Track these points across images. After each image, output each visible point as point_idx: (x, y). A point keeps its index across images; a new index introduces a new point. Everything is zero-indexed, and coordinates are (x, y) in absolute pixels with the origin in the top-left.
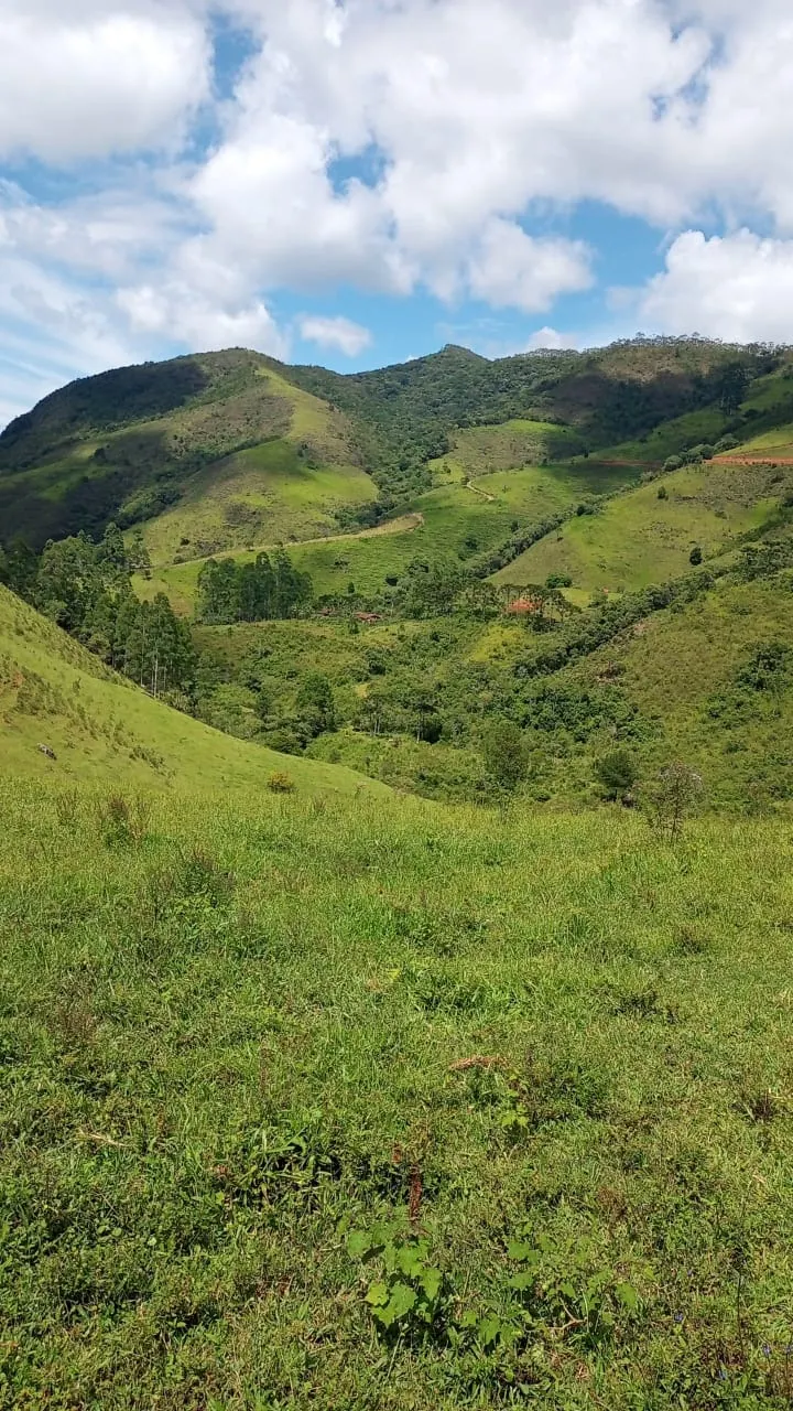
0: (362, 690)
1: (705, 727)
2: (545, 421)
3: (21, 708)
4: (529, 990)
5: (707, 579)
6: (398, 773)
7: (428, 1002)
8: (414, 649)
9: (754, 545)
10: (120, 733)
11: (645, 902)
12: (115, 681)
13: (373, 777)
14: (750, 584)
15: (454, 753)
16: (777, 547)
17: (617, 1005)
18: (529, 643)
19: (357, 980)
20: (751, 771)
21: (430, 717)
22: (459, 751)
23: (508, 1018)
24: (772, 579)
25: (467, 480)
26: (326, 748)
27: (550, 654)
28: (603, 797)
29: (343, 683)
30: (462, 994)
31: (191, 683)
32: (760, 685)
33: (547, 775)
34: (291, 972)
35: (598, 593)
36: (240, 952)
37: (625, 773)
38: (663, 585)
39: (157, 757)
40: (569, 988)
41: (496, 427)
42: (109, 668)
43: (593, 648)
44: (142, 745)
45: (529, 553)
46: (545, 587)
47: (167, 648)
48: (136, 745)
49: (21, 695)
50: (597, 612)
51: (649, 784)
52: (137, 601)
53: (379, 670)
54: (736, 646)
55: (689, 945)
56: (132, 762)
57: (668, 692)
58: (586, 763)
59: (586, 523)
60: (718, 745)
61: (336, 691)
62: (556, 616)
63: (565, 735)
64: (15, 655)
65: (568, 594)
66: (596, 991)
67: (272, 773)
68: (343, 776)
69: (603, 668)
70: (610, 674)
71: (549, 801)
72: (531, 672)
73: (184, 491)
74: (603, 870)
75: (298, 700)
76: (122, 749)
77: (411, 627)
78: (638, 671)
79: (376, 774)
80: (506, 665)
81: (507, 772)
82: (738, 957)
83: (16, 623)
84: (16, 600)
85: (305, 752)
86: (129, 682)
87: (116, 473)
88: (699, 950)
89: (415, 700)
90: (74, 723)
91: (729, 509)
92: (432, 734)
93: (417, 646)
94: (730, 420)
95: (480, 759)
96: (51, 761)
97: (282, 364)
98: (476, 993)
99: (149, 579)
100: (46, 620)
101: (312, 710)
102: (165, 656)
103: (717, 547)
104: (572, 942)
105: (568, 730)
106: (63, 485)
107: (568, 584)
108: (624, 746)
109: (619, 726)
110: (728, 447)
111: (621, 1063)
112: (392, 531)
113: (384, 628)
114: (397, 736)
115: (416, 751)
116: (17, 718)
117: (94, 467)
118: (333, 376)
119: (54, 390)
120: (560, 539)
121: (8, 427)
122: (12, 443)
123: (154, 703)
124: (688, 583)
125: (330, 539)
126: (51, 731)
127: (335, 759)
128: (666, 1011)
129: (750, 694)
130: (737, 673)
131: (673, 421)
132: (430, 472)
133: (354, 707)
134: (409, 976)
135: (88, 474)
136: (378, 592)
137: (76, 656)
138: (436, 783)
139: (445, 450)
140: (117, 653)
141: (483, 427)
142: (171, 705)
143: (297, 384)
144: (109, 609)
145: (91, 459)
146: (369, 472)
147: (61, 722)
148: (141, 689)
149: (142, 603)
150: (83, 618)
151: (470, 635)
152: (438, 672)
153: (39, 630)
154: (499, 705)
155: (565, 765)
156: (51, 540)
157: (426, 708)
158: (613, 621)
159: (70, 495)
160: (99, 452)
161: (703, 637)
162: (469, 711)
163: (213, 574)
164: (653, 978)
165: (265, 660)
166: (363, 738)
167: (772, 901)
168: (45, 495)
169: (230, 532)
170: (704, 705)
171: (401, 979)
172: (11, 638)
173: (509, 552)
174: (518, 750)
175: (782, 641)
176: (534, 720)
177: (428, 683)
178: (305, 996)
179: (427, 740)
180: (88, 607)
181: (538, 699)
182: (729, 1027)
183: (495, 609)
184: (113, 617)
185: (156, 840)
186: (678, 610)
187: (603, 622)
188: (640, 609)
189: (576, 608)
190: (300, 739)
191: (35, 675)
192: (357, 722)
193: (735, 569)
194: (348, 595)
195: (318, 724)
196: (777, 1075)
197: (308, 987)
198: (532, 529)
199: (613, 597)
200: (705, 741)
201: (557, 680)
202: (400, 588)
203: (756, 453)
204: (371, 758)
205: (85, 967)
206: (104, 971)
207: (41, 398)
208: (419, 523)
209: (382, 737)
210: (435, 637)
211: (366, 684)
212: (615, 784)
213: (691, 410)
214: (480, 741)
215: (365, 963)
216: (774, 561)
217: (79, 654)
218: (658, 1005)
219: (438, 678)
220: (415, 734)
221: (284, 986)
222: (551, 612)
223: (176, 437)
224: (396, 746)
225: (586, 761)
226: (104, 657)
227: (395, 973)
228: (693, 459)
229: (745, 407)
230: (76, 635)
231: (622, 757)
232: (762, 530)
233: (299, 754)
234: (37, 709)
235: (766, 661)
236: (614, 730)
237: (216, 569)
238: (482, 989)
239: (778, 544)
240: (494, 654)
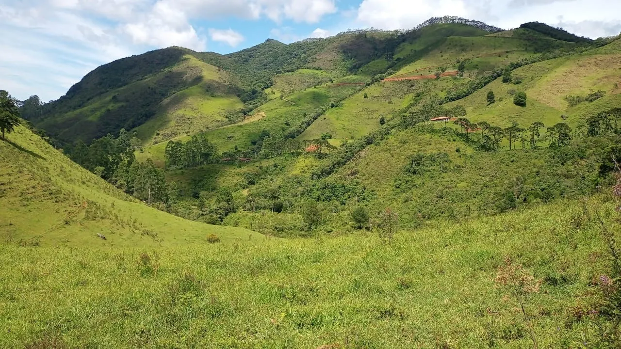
0: (245, 192)
1: (394, 193)
2: (313, 69)
3: (87, 218)
4: (341, 314)
5: (388, 130)
6: (265, 228)
7: (299, 325)
8: (267, 172)
9: (405, 114)
10: (136, 224)
11: (382, 270)
12: (131, 201)
13: (254, 231)
14: (405, 131)
15: (289, 216)
16: (414, 114)
17: (379, 315)
18: (317, 164)
19: (266, 320)
20: (415, 209)
21: (277, 201)
22: (291, 215)
23: (334, 327)
24: (414, 127)
25: (282, 96)
26: (232, 220)
27: (326, 168)
28: (355, 228)
29: (237, 190)
30: (313, 320)
31: (166, 198)
32: (414, 172)
33: (330, 221)
34: (237, 321)
35: (344, 140)
36: (213, 315)
37: (363, 216)
38: (370, 134)
39: (154, 233)
40: (358, 311)
41: (292, 73)
42: (127, 195)
43: (344, 164)
44: (146, 229)
45: (313, 125)
46: (321, 140)
47: (154, 183)
48: (143, 229)
49: (87, 212)
50: (344, 148)
51: (374, 220)
52: (138, 163)
53: (252, 183)
54: (403, 157)
55: (404, 286)
56: (143, 237)
57: (377, 179)
58: (346, 214)
59: (335, 111)
60: (401, 200)
61: (234, 194)
62: (327, 152)
63: (337, 203)
64: (83, 194)
65: (331, 142)
66: (369, 310)
67: (209, 234)
68: (241, 232)
69: (349, 172)
70: (353, 174)
71: (333, 232)
72: (319, 177)
73: (155, 111)
74: (363, 259)
75: (217, 201)
76: (137, 231)
77: (265, 163)
78: (364, 171)
79: (255, 229)
80: (308, 175)
81: (313, 221)
82: (424, 288)
83: (81, 178)
84: (81, 168)
85: (222, 223)
86: (138, 200)
87: (123, 106)
88: (408, 287)
89: (270, 194)
90: (114, 222)
91: (394, 100)
92: (278, 209)
93: (268, 170)
94: (390, 63)
95: (301, 217)
96: (104, 241)
97: (195, 52)
98: (319, 318)
99: (142, 152)
100: (96, 176)
101: (224, 204)
102: (153, 187)
103: (391, 116)
104: (356, 291)
105: (337, 200)
106: (98, 114)
107: (330, 137)
108: (362, 204)
109: (358, 196)
110: (391, 74)
111: (384, 339)
112: (252, 121)
113: (253, 164)
114: (263, 211)
115: (272, 217)
116: (86, 223)
117: (112, 104)
118: (218, 55)
119: (90, 71)
120: (325, 119)
121: (70, 89)
122: (72, 97)
123: (151, 208)
124: (380, 132)
125: (225, 127)
126: (103, 227)
127: (236, 224)
128: (399, 314)
129: (411, 177)
130: (405, 168)
131: (366, 65)
132: (266, 94)
133: (243, 200)
134: (289, 315)
135: (110, 107)
136: (248, 149)
137: (111, 191)
138: (283, 230)
139: (272, 84)
140: (131, 188)
141: (287, 73)
142: (158, 208)
143: (203, 60)
144: (125, 168)
145: (110, 101)
146: (239, 96)
147: (107, 222)
148: (143, 203)
149: (140, 164)
150: (113, 173)
151: (291, 164)
152: (278, 181)
153: (93, 181)
154: (306, 193)
155: (338, 216)
156: (94, 139)
157: (274, 197)
158: (351, 151)
159: (102, 118)
160: (114, 97)
161: (389, 155)
162: (293, 197)
163: (172, 147)
164: (391, 301)
165: (200, 184)
166: (248, 214)
167: (434, 262)
168: (90, 118)
169: (179, 128)
170: (392, 184)
171: (286, 317)
172: (79, 186)
173: (304, 126)
174: (316, 212)
175: (421, 153)
176: (323, 197)
177: (274, 186)
178: (245, 331)
179: (277, 211)
180: (114, 168)
181: (323, 188)
182: (426, 318)
183: (300, 151)
184: (127, 172)
185: (164, 271)
186: (378, 144)
187: (347, 152)
188: (362, 145)
189: (335, 147)
190: (219, 217)
191: (93, 202)
192: (245, 207)
193: (399, 125)
194: (235, 151)
195: (227, 210)
196: (448, 334)
197: (245, 326)
198: (312, 115)
199: (350, 141)
200: (395, 198)
201: (330, 179)
202: (258, 146)
203: (402, 76)
204: (252, 222)
205: (143, 332)
206: (152, 332)
207: (85, 75)
208: (263, 117)
209: (257, 212)
210: (276, 166)
211: (247, 190)
212: (360, 221)
213: (374, 59)
214: (300, 209)
215: (268, 313)
216: (414, 120)
217: (113, 190)
218: (396, 312)
219: (279, 183)
220: (271, 209)
221: (235, 328)
222: (324, 150)
223: (149, 88)
224: (263, 216)
225: (346, 213)
226: (125, 190)
227: (283, 315)
228: (377, 80)
229: (395, 57)
230: (110, 182)
231: (361, 209)
232: (408, 108)
233: (220, 224)
234: (95, 217)
235: (416, 162)
236: (356, 198)
237: (173, 145)
238: (321, 317)
239: (415, 113)
240: (302, 171)
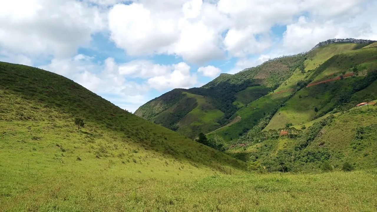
8: (262, 150)
24: (348, 112)
25: (246, 105)
27: (303, 144)
32: (362, 138)
41: (245, 90)
45: (273, 119)
59: (284, 108)
69: (319, 144)
70: (322, 144)
72: (300, 149)
77: (259, 145)
78: (329, 142)
92: (286, 170)
93: (262, 149)
107: (292, 125)
112: (235, 122)
120: (280, 114)
125: (220, 128)
132: (235, 105)
139: (235, 99)
141: (241, 91)
143: (192, 93)
146: (220, 109)
151: (275, 143)
154: (297, 159)
173: (268, 120)
176: (309, 160)
189: (299, 130)
201: (309, 149)
208: (240, 119)
210: (266, 146)
235: (360, 132)
240: (284, 147)
